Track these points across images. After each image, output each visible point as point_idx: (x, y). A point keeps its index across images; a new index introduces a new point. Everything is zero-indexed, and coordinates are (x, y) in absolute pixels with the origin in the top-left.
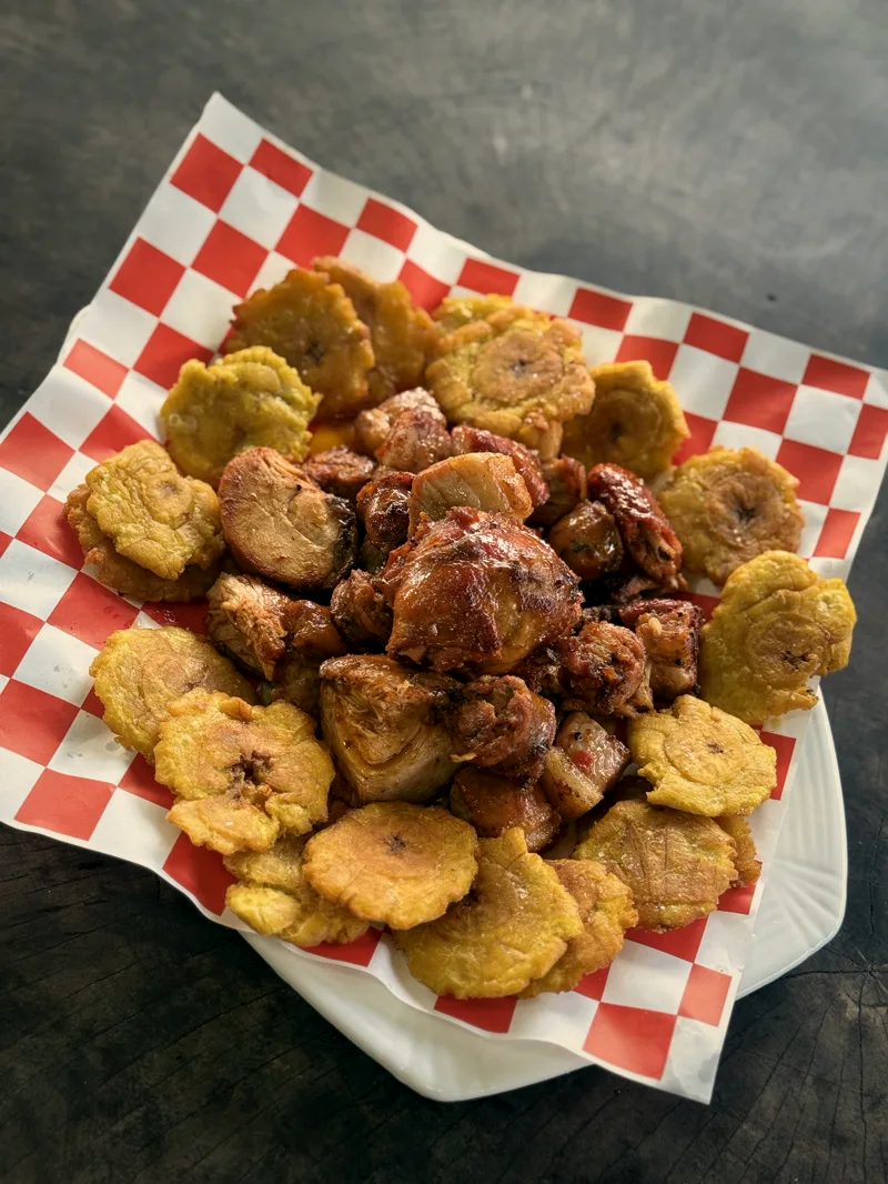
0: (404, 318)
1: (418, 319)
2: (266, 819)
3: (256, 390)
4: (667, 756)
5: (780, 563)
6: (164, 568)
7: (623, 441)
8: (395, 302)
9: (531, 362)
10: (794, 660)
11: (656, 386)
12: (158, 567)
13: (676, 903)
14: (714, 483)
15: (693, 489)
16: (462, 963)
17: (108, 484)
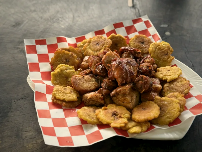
0: (75, 50)
1: (77, 49)
2: (124, 119)
3: (64, 70)
4: (164, 76)
5: (154, 44)
6: (75, 99)
7: (118, 45)
8: (72, 49)
9: (98, 43)
10: (167, 54)
11: (117, 35)
12: (74, 100)
13: (185, 90)
14: (135, 42)
15: (133, 44)
16: (168, 117)
17: (57, 93)
